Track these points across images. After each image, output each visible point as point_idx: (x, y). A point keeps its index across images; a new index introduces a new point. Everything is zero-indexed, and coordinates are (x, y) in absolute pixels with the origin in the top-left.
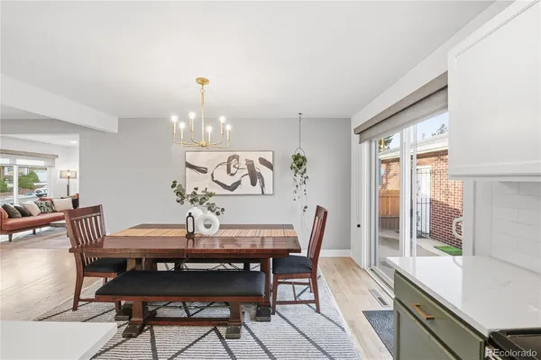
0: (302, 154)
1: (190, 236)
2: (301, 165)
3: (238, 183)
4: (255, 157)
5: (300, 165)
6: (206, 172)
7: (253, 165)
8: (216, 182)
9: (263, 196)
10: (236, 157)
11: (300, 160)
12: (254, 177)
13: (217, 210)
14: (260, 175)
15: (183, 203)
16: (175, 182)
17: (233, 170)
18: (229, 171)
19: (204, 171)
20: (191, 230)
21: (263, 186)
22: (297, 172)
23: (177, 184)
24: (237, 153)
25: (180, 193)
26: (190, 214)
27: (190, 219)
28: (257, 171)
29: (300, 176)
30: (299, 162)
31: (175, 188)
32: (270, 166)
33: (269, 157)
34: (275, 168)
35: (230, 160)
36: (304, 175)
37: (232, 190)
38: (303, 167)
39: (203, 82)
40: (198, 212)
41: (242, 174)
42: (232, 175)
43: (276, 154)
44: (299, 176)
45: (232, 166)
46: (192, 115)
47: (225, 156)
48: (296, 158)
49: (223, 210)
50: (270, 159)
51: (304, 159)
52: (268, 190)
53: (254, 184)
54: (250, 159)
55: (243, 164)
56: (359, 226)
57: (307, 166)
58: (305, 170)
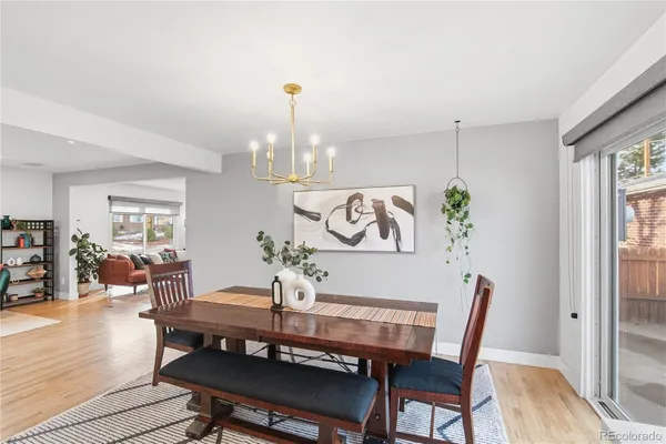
0: (461, 187)
1: (277, 309)
2: (459, 205)
3: (361, 235)
4: (386, 196)
5: (457, 206)
6: (318, 219)
7: (383, 208)
8: (332, 232)
9: (399, 255)
10: (359, 197)
11: (458, 197)
12: (386, 225)
13: (319, 274)
14: (394, 223)
15: (270, 262)
16: (262, 233)
17: (355, 216)
18: (349, 217)
19: (316, 218)
20: (277, 301)
21: (398, 239)
22: (451, 216)
23: (264, 236)
24: (360, 191)
25: (269, 248)
26: (276, 278)
27: (276, 284)
28: (391, 216)
29: (458, 223)
30: (457, 201)
31: (262, 242)
32: (409, 208)
33: (407, 194)
34: (418, 210)
35: (350, 200)
36: (466, 222)
37: (353, 245)
38: (464, 209)
39: (293, 89)
40: (289, 275)
41: (367, 221)
42: (354, 222)
43: (418, 189)
44: (455, 224)
45: (353, 209)
46: (272, 138)
47: (343, 196)
48: (451, 194)
49: (326, 274)
50: (409, 198)
51: (465, 196)
52: (407, 245)
53: (384, 235)
54: (380, 199)
55: (369, 207)
56: (575, 316)
57: (472, 206)
58: (466, 213)
